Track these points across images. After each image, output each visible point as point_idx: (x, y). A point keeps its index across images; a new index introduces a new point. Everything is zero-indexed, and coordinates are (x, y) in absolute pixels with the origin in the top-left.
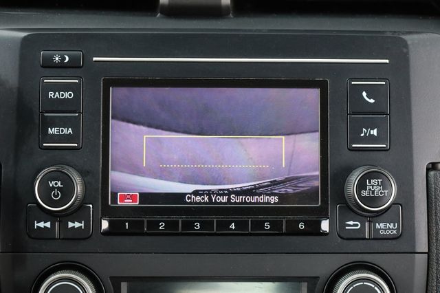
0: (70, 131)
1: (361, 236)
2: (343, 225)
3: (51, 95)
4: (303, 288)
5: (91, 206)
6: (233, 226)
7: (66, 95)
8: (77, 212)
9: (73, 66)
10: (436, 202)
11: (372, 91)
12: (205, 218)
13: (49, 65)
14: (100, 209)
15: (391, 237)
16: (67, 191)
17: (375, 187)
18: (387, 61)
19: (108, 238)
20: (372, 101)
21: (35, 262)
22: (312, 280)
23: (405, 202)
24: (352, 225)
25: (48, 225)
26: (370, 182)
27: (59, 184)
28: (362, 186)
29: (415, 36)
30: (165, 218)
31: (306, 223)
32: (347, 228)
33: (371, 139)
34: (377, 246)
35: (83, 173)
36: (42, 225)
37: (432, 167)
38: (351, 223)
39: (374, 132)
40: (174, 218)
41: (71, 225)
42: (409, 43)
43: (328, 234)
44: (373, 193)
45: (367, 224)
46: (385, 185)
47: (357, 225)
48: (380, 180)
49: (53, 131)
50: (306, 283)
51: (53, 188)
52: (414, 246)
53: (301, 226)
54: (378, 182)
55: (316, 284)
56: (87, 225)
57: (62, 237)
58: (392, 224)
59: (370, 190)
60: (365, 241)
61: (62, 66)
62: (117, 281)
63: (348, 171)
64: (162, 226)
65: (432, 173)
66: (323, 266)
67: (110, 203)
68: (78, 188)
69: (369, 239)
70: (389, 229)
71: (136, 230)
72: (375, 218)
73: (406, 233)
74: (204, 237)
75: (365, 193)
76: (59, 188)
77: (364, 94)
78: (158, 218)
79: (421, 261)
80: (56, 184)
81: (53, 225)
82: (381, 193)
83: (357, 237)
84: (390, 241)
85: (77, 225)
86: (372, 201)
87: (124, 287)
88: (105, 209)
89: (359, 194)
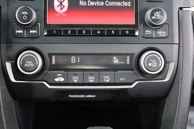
1: (152, 37)
2: (144, 32)
4: (127, 58)
5: (39, 24)
6: (99, 32)
8: (34, 26)
10: (182, 23)
12: (87, 29)
14: (43, 25)
15: (164, 37)
16: (30, 16)
17: (157, 15)
19: (47, 37)
21: (16, 48)
22: (132, 55)
25: (22, 32)
26: (155, 13)
27: (26, 13)
28: (152, 14)
30: (71, 29)
31: (129, 31)
32: (146, 33)
34: (158, 41)
35: (36, 11)
36: (19, 32)
38: (147, 31)
40: (74, 29)
41: (31, 32)
43: (137, 36)
44: (157, 17)
45: (154, 31)
46: (162, 14)
47: (150, 32)
48: (160, 12)
50: (129, 56)
51: (24, 15)
52: (173, 41)
53: (127, 32)
54: (159, 13)
55: (133, 56)
56: (38, 32)
57: (27, 37)
58: (164, 32)
59: (155, 16)
60: (153, 39)
62: (50, 55)
64: (69, 32)
66: (136, 49)
67: (47, 23)
69: (155, 38)
70: (163, 34)
71: (58, 34)
72: (157, 29)
73: (170, 36)
74: (87, 37)
75: (153, 18)
76: (26, 15)
78: (68, 29)
79: (176, 47)
80: (25, 13)
81: (24, 32)
82: (160, 18)
83: (150, 37)
84: (163, 39)
85: (34, 32)
86: (156, 21)
87: (54, 57)
88: (46, 25)
89: (151, 18)
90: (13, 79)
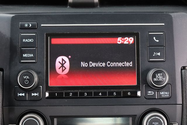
0: (32, 55)
1: (154, 98)
2: (146, 93)
3: (24, 40)
4: (130, 120)
5: (41, 86)
6: (100, 94)
7: (30, 40)
8: (36, 89)
9: (33, 28)
10: (185, 83)
11: (158, 37)
12: (89, 91)
13: (23, 28)
14: (45, 87)
15: (167, 98)
16: (31, 80)
17: (159, 77)
18: (164, 24)
19: (49, 100)
20: (158, 41)
21: (18, 110)
23: (172, 83)
24: (150, 93)
25: (23, 94)
26: (157, 75)
27: (28, 77)
28: (154, 76)
29: (175, 14)
30: (72, 91)
31: (131, 92)
32: (148, 94)
33: (158, 57)
34: (161, 101)
35: (38, 73)
36: (21, 95)
37: (184, 68)
38: (150, 92)
39: (159, 54)
40: (76, 91)
41: (33, 94)
42: (173, 16)
43: (140, 97)
44: (159, 79)
45: (156, 92)
46: (164, 76)
47: (152, 93)
48: (161, 74)
49: (25, 55)
50: (131, 118)
51: (25, 79)
52: (176, 101)
53: (129, 94)
54: (161, 75)
55: (135, 118)
56: (40, 94)
57: (29, 100)
58: (167, 92)
59: (157, 78)
60: (156, 100)
61: (28, 28)
62: (52, 118)
63: (148, 70)
64: (71, 95)
65: (183, 71)
66: (138, 110)
67: (49, 85)
68: (36, 79)
69: (157, 99)
70: (166, 94)
71: (60, 96)
72: (160, 90)
73: (173, 96)
75: (155, 79)
76: (28, 79)
77: (154, 38)
78: (69, 91)
79: (179, 108)
80: (27, 77)
81: (26, 95)
82: (162, 79)
83: (152, 98)
84: (166, 100)
85: (35, 94)
87: (55, 120)
88: (48, 88)
89: (153, 80)
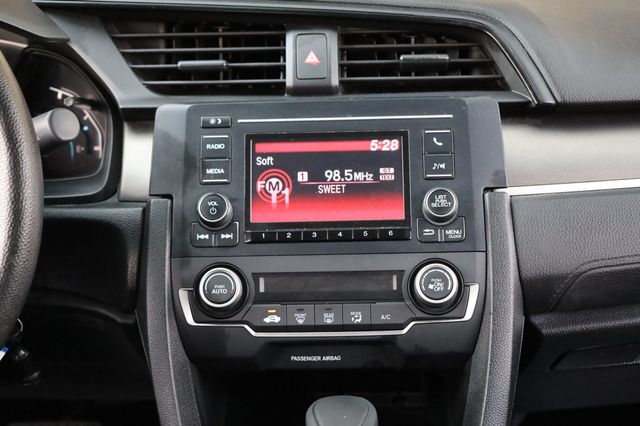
0: (222, 171)
1: (435, 240)
2: (421, 233)
3: (208, 146)
4: (393, 279)
5: (238, 223)
6: (340, 234)
7: (219, 146)
8: (229, 227)
9: (225, 126)
11: (440, 137)
12: (320, 229)
13: (207, 126)
14: (244, 225)
15: (457, 240)
16: (221, 209)
17: (441, 200)
18: (451, 116)
19: (251, 246)
20: (441, 144)
21: (197, 264)
22: (400, 273)
24: (429, 232)
25: (207, 237)
26: (437, 197)
27: (215, 204)
28: (432, 200)
29: (471, 99)
30: (292, 230)
31: (394, 231)
32: (424, 234)
33: (441, 171)
34: (447, 247)
35: (232, 200)
36: (202, 237)
37: (487, 189)
38: (427, 230)
39: (443, 166)
40: (298, 230)
41: (223, 236)
42: (467, 102)
43: (411, 240)
44: (440, 204)
45: (439, 231)
46: (449, 199)
47: (432, 232)
48: (445, 196)
49: (210, 171)
50: (396, 276)
51: (211, 206)
52: (475, 246)
53: (391, 233)
54: (443, 197)
55: (403, 276)
56: (235, 236)
57: (216, 246)
58: (458, 231)
59: (438, 202)
60: (438, 244)
61: (216, 127)
62: (256, 276)
64: (289, 236)
67: (251, 221)
68: (229, 209)
69: (441, 242)
70: (456, 234)
71: (270, 240)
72: (445, 227)
73: (468, 238)
74: (319, 243)
75: (434, 205)
76: (215, 207)
77: (435, 139)
78: (286, 230)
79: (480, 257)
80: (213, 204)
81: (211, 237)
82: (446, 205)
83: (432, 241)
84: (457, 243)
85: (227, 236)
86: (439, 210)
87: (262, 281)
88: (248, 225)
89: (432, 209)
90: (190, 320)
